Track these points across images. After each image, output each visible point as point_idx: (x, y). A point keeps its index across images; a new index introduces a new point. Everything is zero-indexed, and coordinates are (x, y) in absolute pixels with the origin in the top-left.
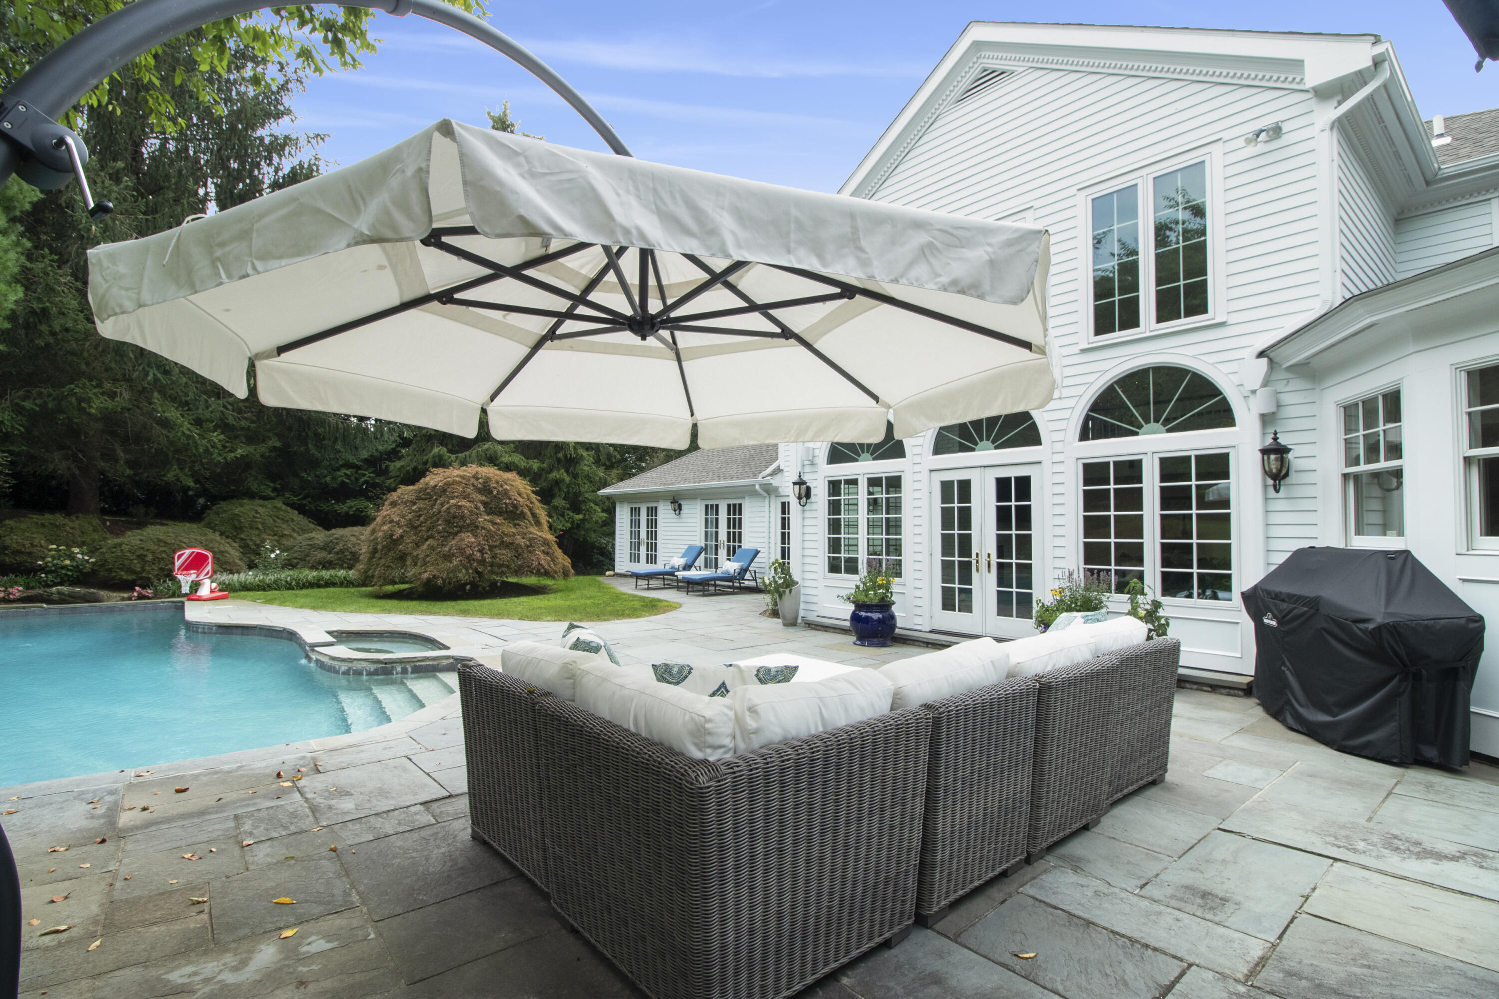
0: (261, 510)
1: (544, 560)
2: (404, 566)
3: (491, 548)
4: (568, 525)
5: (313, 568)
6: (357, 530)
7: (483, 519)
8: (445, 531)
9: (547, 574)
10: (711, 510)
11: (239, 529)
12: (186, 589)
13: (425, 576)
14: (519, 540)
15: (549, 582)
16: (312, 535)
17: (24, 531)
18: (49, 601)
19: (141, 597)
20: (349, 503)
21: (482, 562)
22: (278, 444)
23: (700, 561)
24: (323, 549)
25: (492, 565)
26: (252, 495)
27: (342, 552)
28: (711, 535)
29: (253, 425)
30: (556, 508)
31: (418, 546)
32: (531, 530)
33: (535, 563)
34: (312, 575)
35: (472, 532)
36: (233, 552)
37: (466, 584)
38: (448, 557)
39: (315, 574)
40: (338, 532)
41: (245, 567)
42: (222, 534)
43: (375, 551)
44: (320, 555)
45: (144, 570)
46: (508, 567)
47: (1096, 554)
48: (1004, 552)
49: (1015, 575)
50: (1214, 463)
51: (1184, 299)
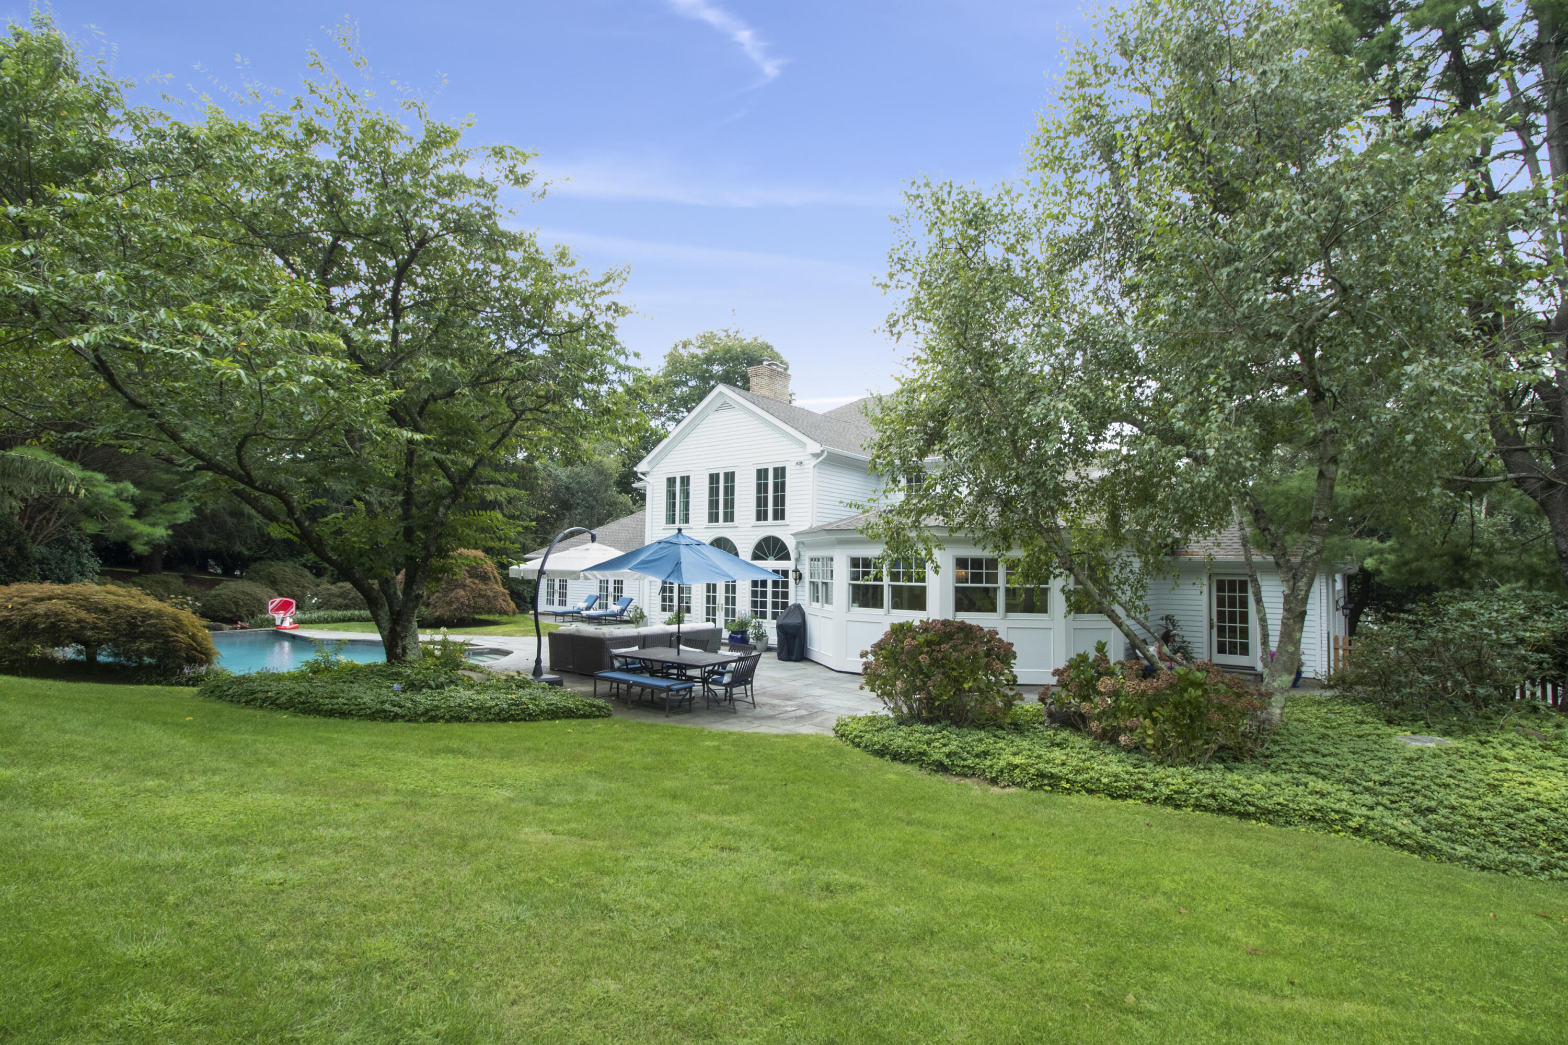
0: (287, 569)
1: (502, 605)
3: (474, 598)
5: (336, 609)
8: (446, 588)
9: (504, 613)
11: (274, 582)
12: (278, 622)
13: (436, 614)
14: (490, 593)
21: (469, 606)
23: (597, 604)
24: (340, 596)
25: (474, 608)
27: (354, 598)
28: (604, 589)
32: (494, 586)
33: (498, 607)
35: (463, 588)
45: (238, 611)
46: (483, 609)
47: (754, 604)
48: (727, 603)
49: (731, 612)
50: (785, 573)
51: (780, 514)
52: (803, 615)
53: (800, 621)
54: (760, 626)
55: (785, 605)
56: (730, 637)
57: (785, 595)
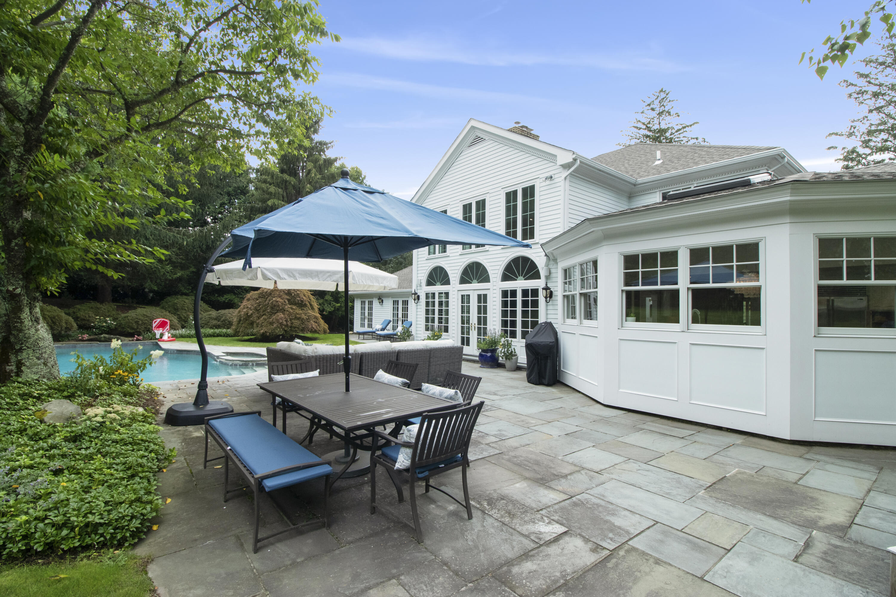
0: (187, 301)
1: (314, 325)
2: (253, 328)
3: (291, 320)
4: (333, 309)
5: (211, 328)
6: (231, 310)
7: (288, 307)
8: (270, 312)
9: (315, 332)
10: (396, 303)
11: (176, 310)
12: (158, 336)
13: (262, 331)
14: (304, 316)
15: (316, 335)
16: (210, 313)
17: (84, 310)
18: (100, 341)
19: (137, 340)
20: (225, 296)
21: (287, 326)
22: (194, 270)
23: (389, 327)
24: (216, 319)
25: (291, 327)
26: (183, 294)
27: (224, 321)
28: (395, 315)
29: (183, 262)
30: (326, 300)
31: (259, 318)
32: (310, 312)
33: (310, 327)
34: (211, 331)
35: (282, 312)
36: (175, 321)
37: (280, 335)
38: (271, 323)
39: (212, 330)
40: (222, 312)
41: (180, 326)
42: (169, 312)
43: (240, 320)
44: (215, 322)
45: (138, 328)
46: (298, 328)
47: (504, 324)
48: (479, 323)
49: (482, 331)
50: (535, 292)
51: (529, 233)
52: (555, 333)
53: (553, 340)
54: (509, 345)
55: (535, 324)
56: (481, 355)
57: (535, 314)
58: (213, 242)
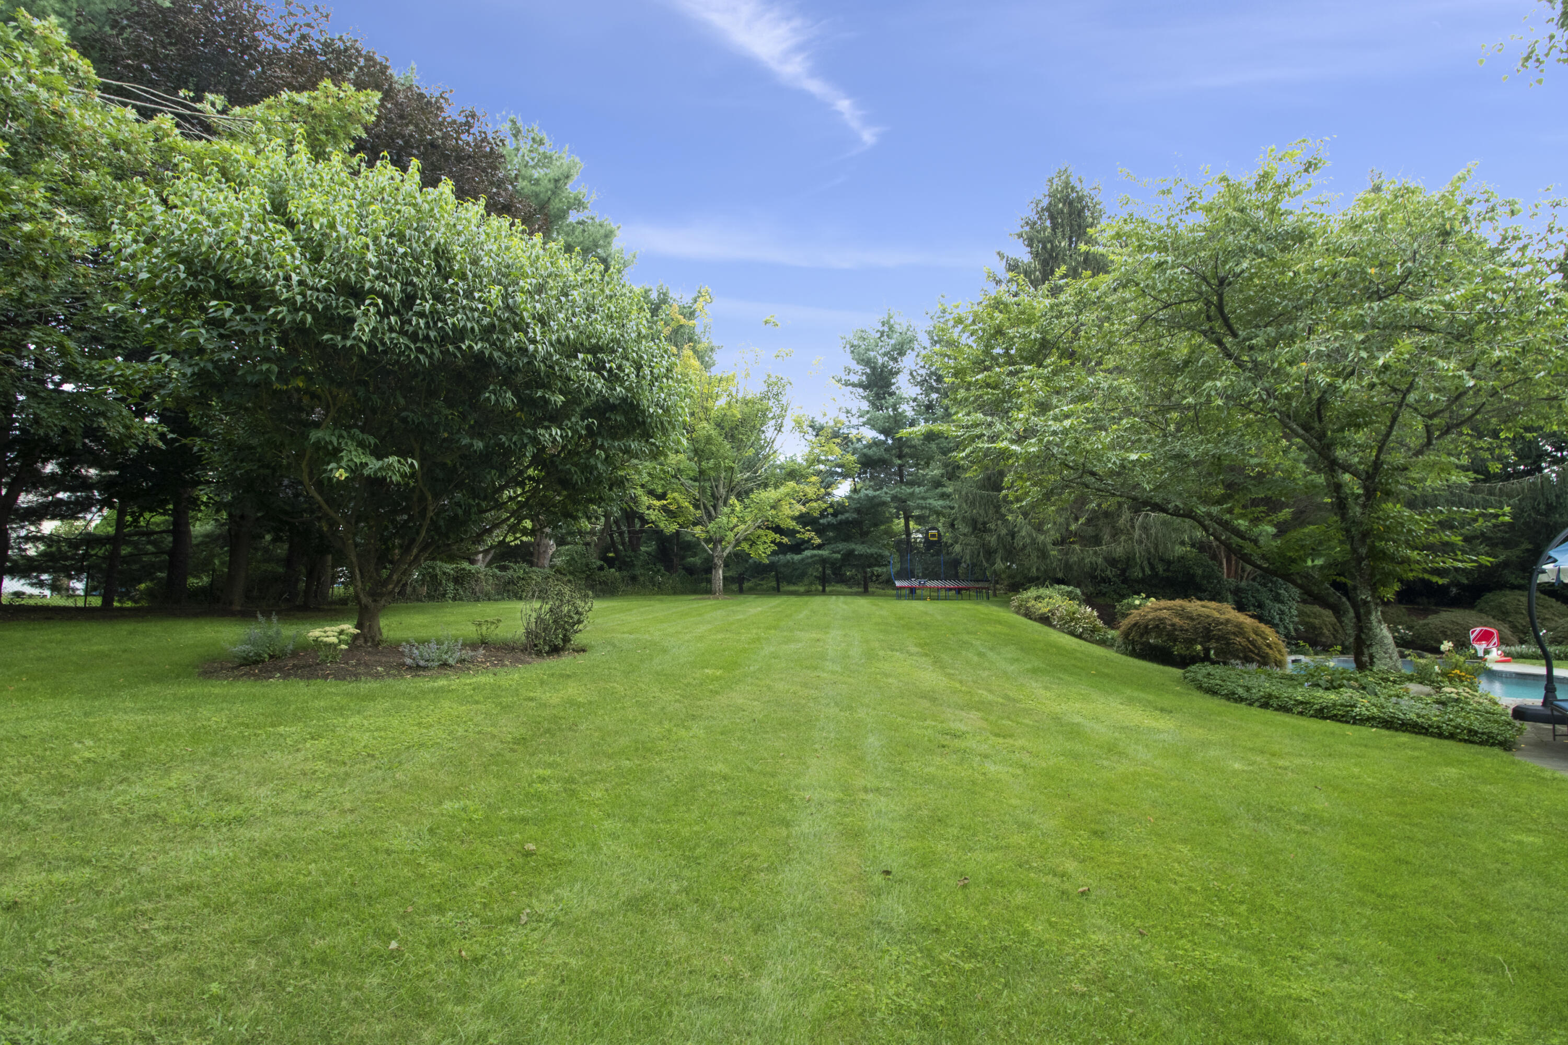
11: (1506, 613)
12: (1480, 654)
22: (1530, 547)
26: (1513, 587)
36: (1507, 632)
41: (1516, 641)
58: (1557, 497)
